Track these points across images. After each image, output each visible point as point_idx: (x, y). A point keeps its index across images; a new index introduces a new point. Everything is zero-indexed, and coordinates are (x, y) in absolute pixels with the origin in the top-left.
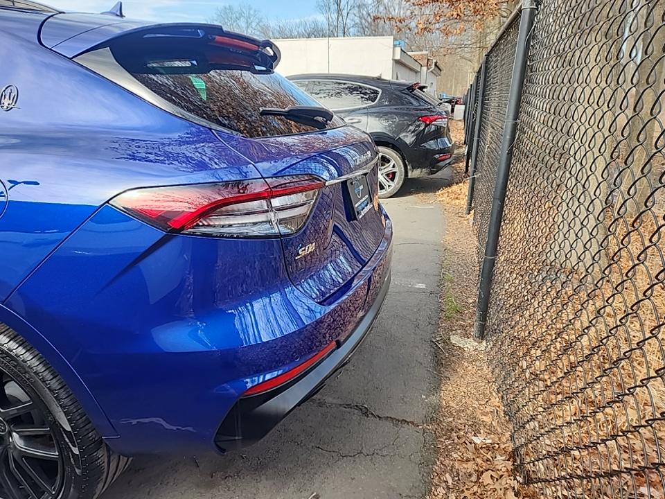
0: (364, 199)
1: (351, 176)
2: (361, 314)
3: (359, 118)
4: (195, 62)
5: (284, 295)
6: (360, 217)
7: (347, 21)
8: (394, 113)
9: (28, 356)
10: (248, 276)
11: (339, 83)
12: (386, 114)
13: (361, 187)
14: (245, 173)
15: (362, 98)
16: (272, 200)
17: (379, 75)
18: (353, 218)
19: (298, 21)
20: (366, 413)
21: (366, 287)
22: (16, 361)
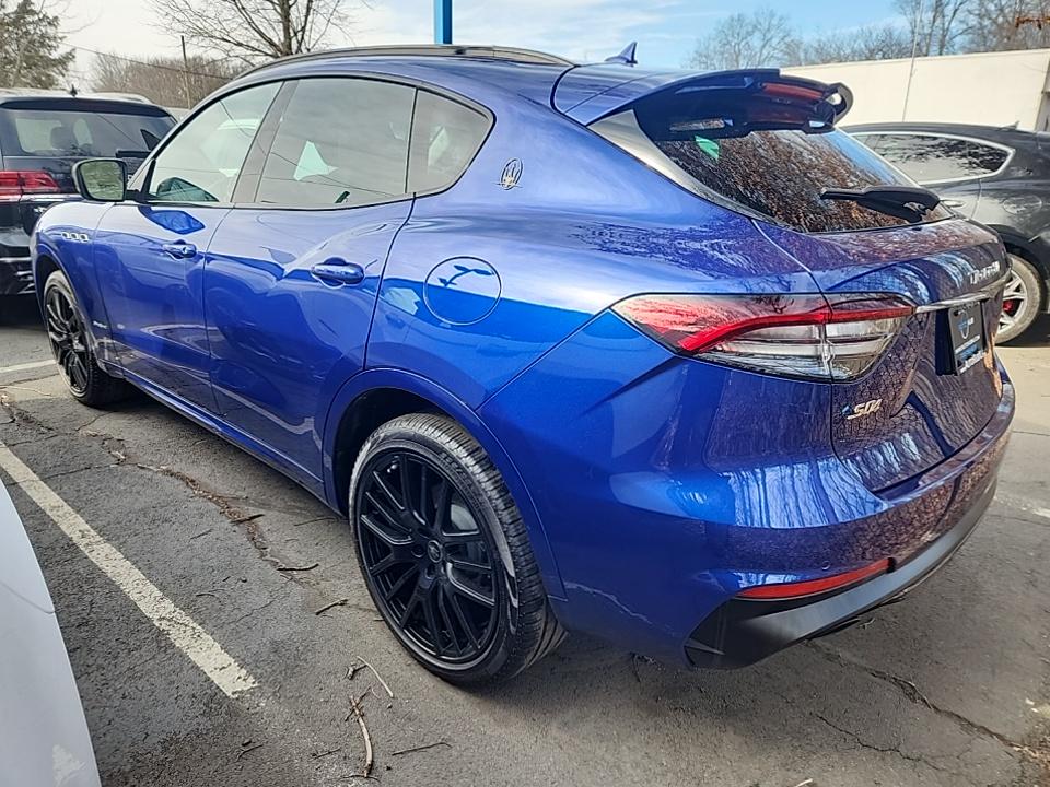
0: (972, 341)
1: (955, 302)
2: (928, 537)
3: (958, 199)
4: (730, 122)
5: (815, 472)
6: (962, 371)
7: (953, 24)
8: (1033, 192)
9: (483, 477)
10: (765, 436)
11: (923, 137)
12: (1016, 193)
13: (971, 321)
14: (788, 282)
15: (970, 163)
16: (828, 326)
17: (1013, 123)
18: (949, 369)
19: (855, 30)
20: (912, 694)
21: (950, 494)
22: (472, 480)
